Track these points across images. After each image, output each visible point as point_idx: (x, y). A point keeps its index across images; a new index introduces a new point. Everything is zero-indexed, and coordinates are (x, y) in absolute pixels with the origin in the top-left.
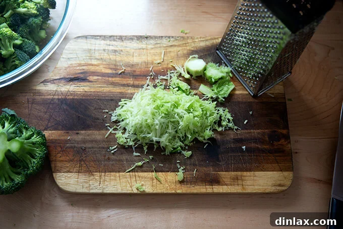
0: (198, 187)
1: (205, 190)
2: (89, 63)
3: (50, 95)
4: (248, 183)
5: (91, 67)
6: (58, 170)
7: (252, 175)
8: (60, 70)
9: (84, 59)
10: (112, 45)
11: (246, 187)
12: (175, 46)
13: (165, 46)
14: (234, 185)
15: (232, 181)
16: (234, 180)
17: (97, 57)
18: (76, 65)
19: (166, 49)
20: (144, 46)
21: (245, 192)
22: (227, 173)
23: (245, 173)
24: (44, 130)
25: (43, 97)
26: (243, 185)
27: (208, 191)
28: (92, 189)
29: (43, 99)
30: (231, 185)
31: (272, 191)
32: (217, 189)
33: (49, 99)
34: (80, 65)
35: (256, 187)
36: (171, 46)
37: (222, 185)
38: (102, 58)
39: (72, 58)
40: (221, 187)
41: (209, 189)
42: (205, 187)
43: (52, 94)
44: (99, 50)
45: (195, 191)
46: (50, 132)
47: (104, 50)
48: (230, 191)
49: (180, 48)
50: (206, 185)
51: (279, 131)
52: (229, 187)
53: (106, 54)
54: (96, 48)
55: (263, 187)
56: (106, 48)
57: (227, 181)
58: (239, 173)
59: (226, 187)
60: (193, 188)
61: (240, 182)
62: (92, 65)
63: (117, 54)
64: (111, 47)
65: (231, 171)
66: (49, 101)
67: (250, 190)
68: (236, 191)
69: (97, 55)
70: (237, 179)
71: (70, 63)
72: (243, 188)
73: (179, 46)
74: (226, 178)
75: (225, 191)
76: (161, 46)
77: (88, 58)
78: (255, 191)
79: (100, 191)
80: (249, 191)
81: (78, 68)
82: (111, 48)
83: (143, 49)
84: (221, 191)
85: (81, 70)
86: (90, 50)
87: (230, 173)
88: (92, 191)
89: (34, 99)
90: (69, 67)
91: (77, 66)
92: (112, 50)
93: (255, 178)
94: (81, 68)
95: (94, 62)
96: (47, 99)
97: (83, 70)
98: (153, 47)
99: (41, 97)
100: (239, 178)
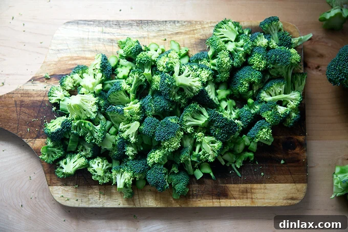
0: (205, 201)
1: (212, 203)
2: (82, 56)
3: (40, 95)
4: (258, 196)
5: (84, 61)
6: (53, 183)
7: (263, 187)
8: (50, 65)
9: (76, 51)
10: (108, 33)
11: (256, 200)
12: (181, 33)
13: (169, 33)
14: (243, 198)
15: (241, 194)
16: (243, 193)
17: (92, 49)
18: (67, 59)
19: (171, 38)
20: (145, 34)
21: (254, 206)
22: (236, 185)
23: (255, 186)
24: (36, 138)
25: (32, 98)
26: (252, 198)
27: (215, 206)
28: (92, 203)
29: (33, 101)
30: (240, 198)
31: (282, 205)
32: (225, 203)
33: (39, 101)
34: (72, 59)
35: (266, 201)
36: (177, 33)
37: (230, 199)
38: (97, 49)
39: (61, 50)
40: (228, 200)
41: (217, 203)
42: (211, 201)
43: (42, 95)
44: (93, 39)
45: (201, 205)
46: (43, 140)
47: (99, 39)
48: (238, 205)
49: (187, 36)
50: (213, 199)
51: (295, 137)
52: (238, 200)
53: (101, 45)
54: (90, 37)
55: (274, 201)
56: (102, 37)
57: (236, 194)
58: (249, 186)
59: (234, 200)
60: (199, 202)
61: (249, 195)
62: (86, 59)
63: (114, 44)
64: (106, 35)
65: (241, 183)
66: (40, 103)
67: (259, 203)
68: (244, 205)
69: (91, 46)
70: (247, 192)
71: (60, 56)
72: (253, 202)
73: (185, 33)
74: (234, 191)
75: (232, 205)
76: (165, 33)
77: (80, 49)
78: (265, 205)
79: (100, 206)
80: (259, 205)
81: (70, 62)
82: (107, 36)
83: (144, 38)
84: (229, 205)
85: (73, 65)
86: (83, 39)
87: (239, 185)
88: (91, 206)
89: (22, 101)
90: (59, 61)
91: (69, 60)
92: (108, 39)
93: (266, 191)
94: (73, 62)
95: (88, 55)
96: (36, 100)
97: (76, 64)
98: (155, 34)
99: (30, 98)
100: (249, 191)
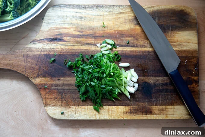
0: (138, 116)
1: (142, 117)
2: (63, 27)
3: (38, 51)
4: (170, 113)
5: (65, 30)
6: (47, 105)
7: (173, 108)
8: (44, 32)
9: (59, 24)
10: (79, 13)
11: (169, 115)
12: (123, 13)
13: (116, 13)
14: (161, 114)
15: (160, 112)
16: (161, 111)
17: (69, 22)
18: (54, 29)
19: (117, 16)
20: (101, 13)
21: (167, 119)
22: (157, 106)
23: (168, 107)
24: (36, 77)
25: (33, 53)
26: (166, 114)
27: (144, 119)
28: (70, 117)
29: (34, 54)
30: (159, 114)
31: (184, 118)
32: (150, 117)
33: (38, 55)
34: (57, 28)
35: (175, 116)
36: (121, 13)
37: (153, 114)
38: (72, 23)
39: (51, 23)
40: (152, 115)
41: (145, 117)
42: (142, 116)
43: (39, 51)
44: (69, 16)
45: (136, 118)
46: (41, 78)
47: (73, 17)
48: (158, 119)
49: (127, 15)
50: (143, 115)
51: (192, 77)
52: (158, 116)
53: (75, 20)
54: (68, 15)
55: (180, 116)
56: (75, 15)
57: (156, 112)
58: (164, 107)
59: (155, 115)
60: (135, 116)
61: (164, 112)
62: (66, 28)
63: (82, 19)
64: (78, 13)
65: (159, 105)
66: (38, 56)
67: (170, 117)
68: (161, 119)
69: (68, 20)
70: (163, 111)
71: (50, 26)
72: (167, 116)
73: (126, 13)
74: (156, 110)
75: (155, 119)
76: (114, 13)
77: (62, 23)
78: (174, 119)
79: (76, 119)
80: (170, 118)
81: (56, 31)
82: (78, 15)
83: (101, 16)
84: (152, 118)
85: (58, 32)
86: (64, 16)
87: (158, 106)
88: (70, 119)
89: (27, 55)
90: (49, 30)
91: (55, 29)
92: (79, 16)
93: (174, 110)
94: (58, 31)
95: (67, 26)
96: (36, 54)
97: (60, 32)
98: (107, 14)
99: (32, 53)
100: (164, 110)
